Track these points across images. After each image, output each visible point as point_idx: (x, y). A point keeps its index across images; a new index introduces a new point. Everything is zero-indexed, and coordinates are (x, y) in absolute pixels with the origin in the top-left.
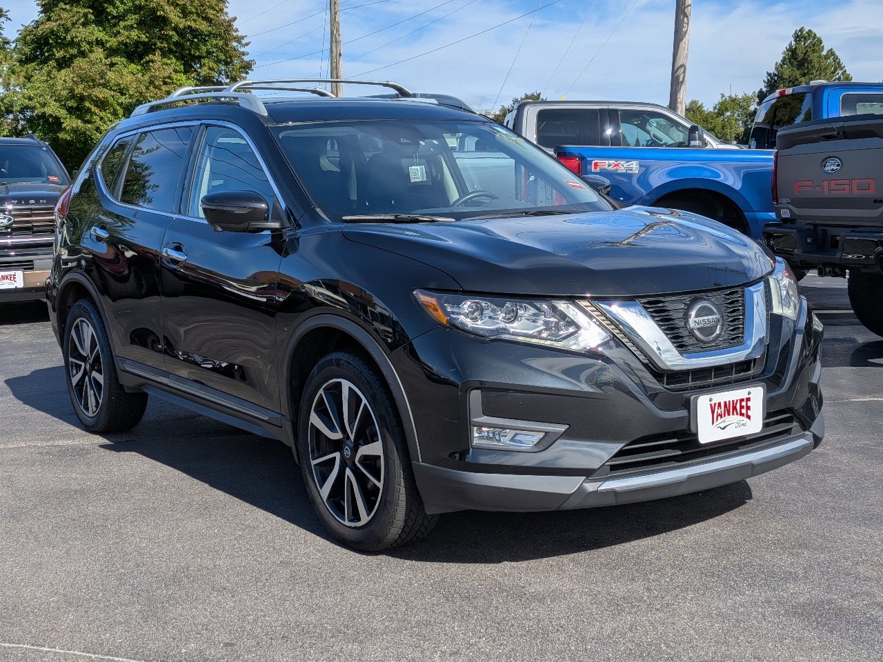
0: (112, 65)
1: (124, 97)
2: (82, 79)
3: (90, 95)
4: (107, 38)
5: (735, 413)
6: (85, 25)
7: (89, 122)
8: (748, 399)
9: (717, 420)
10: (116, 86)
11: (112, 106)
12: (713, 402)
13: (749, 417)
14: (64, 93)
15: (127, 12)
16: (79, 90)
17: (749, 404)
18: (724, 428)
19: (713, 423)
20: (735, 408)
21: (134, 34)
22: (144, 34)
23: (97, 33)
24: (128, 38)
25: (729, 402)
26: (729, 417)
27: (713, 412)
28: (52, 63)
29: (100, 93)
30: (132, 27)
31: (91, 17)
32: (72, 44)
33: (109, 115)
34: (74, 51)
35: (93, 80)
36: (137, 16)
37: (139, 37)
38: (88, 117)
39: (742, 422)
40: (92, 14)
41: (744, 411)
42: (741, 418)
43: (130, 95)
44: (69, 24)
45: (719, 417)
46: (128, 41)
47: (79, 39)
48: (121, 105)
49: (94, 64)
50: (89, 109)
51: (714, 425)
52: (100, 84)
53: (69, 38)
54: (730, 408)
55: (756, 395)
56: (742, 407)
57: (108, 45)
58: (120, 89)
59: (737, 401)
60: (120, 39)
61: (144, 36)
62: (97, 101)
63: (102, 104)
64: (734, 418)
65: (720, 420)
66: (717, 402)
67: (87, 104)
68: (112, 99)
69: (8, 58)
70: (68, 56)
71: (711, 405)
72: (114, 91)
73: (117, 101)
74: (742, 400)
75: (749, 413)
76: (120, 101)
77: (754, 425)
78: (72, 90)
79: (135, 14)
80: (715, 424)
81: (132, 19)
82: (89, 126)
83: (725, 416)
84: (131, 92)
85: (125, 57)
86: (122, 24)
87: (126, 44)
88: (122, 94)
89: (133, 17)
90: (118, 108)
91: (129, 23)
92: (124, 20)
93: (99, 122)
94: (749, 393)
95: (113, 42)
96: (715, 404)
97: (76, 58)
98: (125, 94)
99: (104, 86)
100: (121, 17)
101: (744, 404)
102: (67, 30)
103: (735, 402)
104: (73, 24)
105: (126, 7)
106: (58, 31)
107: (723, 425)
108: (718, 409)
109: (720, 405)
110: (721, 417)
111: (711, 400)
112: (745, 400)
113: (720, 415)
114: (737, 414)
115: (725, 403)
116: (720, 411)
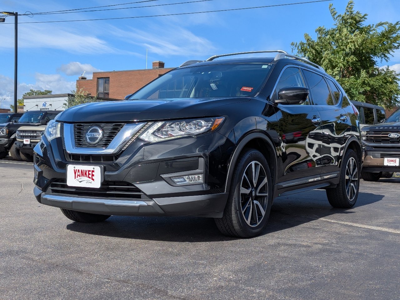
5: (86, 176)
8: (93, 171)
9: (77, 177)
12: (75, 169)
13: (93, 180)
17: (93, 173)
18: (80, 182)
20: (86, 174)
25: (83, 170)
26: (83, 177)
27: (75, 173)
39: (89, 181)
42: (89, 179)
45: (78, 176)
51: (76, 179)
54: (84, 173)
55: (97, 170)
56: (89, 174)
59: (87, 171)
64: (86, 178)
65: (79, 178)
66: (78, 169)
71: (74, 170)
74: (89, 171)
75: (93, 177)
77: (96, 184)
83: (81, 176)
96: (76, 170)
101: (90, 173)
107: (80, 180)
108: (78, 172)
109: (79, 171)
110: (80, 176)
111: (74, 168)
112: (91, 171)
113: (79, 175)
114: (87, 177)
115: (81, 170)
116: (79, 173)
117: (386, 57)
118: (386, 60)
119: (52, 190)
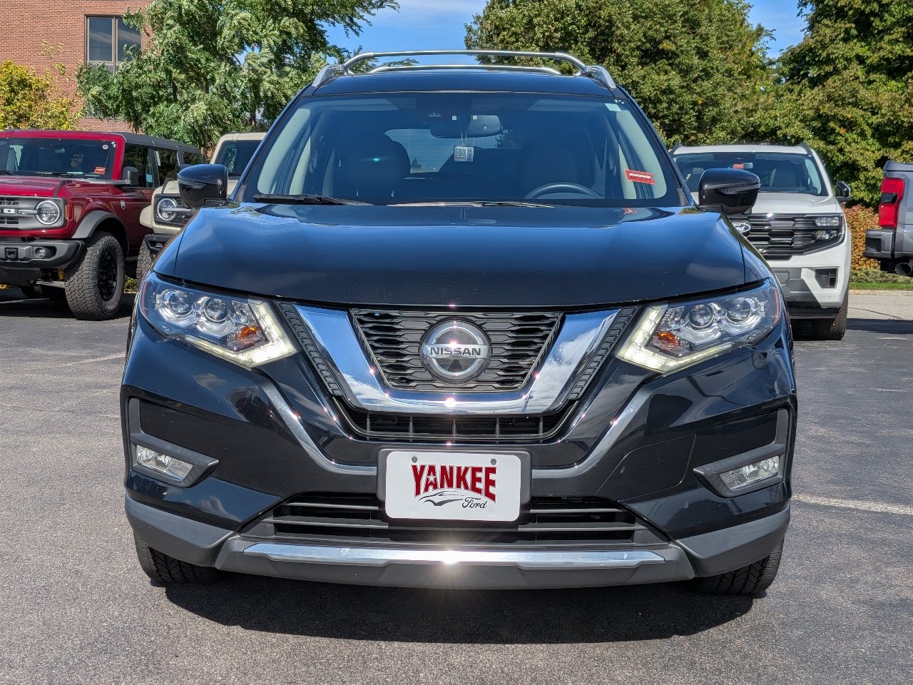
0: (870, 82)
1: (875, 117)
2: (830, 98)
3: (835, 114)
4: (868, 54)
5: (463, 486)
6: (846, 40)
7: (833, 143)
8: (491, 470)
9: (426, 490)
10: (867, 104)
11: (860, 125)
12: (418, 464)
13: (492, 497)
14: (811, 113)
15: (894, 24)
16: (827, 109)
17: (492, 476)
18: (440, 504)
19: (418, 492)
21: (898, 49)
22: (910, 48)
23: (859, 48)
24: (891, 52)
25: (451, 468)
26: (450, 489)
27: (418, 478)
28: (805, 81)
29: (849, 112)
30: (897, 41)
31: (854, 32)
32: (828, 61)
33: (855, 136)
34: (829, 68)
35: (843, 99)
36: (903, 29)
37: (903, 52)
38: (832, 138)
39: (475, 501)
40: (855, 28)
41: (480, 485)
42: (474, 494)
43: (882, 114)
44: (827, 41)
45: (431, 488)
46: (890, 56)
47: (836, 55)
48: (870, 125)
49: (846, 82)
50: (833, 130)
51: (419, 497)
52: (849, 103)
53: (824, 54)
55: (508, 467)
56: (475, 480)
57: (868, 62)
58: (872, 108)
59: (466, 469)
60: (882, 53)
61: (909, 50)
62: (845, 122)
63: (849, 125)
64: (463, 493)
65: (432, 491)
66: (427, 464)
67: (832, 124)
68: (862, 119)
69: (764, 78)
70: (823, 74)
71: (415, 468)
72: (865, 110)
73: (866, 121)
74: (475, 470)
75: (491, 489)
76: (870, 121)
78: (818, 110)
79: (902, 26)
80: (422, 494)
81: (898, 33)
82: (831, 147)
83: (442, 486)
84: (883, 111)
85: (885, 74)
86: (887, 38)
87: (888, 60)
88: (874, 113)
89: (900, 30)
90: (866, 128)
91: (894, 37)
92: (890, 34)
93: (842, 143)
94: (494, 461)
95: (874, 58)
96: (423, 467)
97: (832, 75)
98: (877, 113)
99: (855, 105)
100: (887, 30)
101: (481, 475)
102: (824, 47)
103: (463, 469)
104: (832, 41)
105: (894, 20)
106: (815, 48)
107: (437, 499)
108: (429, 474)
109: (432, 469)
110: (435, 487)
111: (415, 459)
112: (484, 470)
113: (431, 483)
114: (466, 487)
115: (443, 468)
116: (432, 478)
117: (356, 24)
118: (355, 31)
119: (276, 525)
